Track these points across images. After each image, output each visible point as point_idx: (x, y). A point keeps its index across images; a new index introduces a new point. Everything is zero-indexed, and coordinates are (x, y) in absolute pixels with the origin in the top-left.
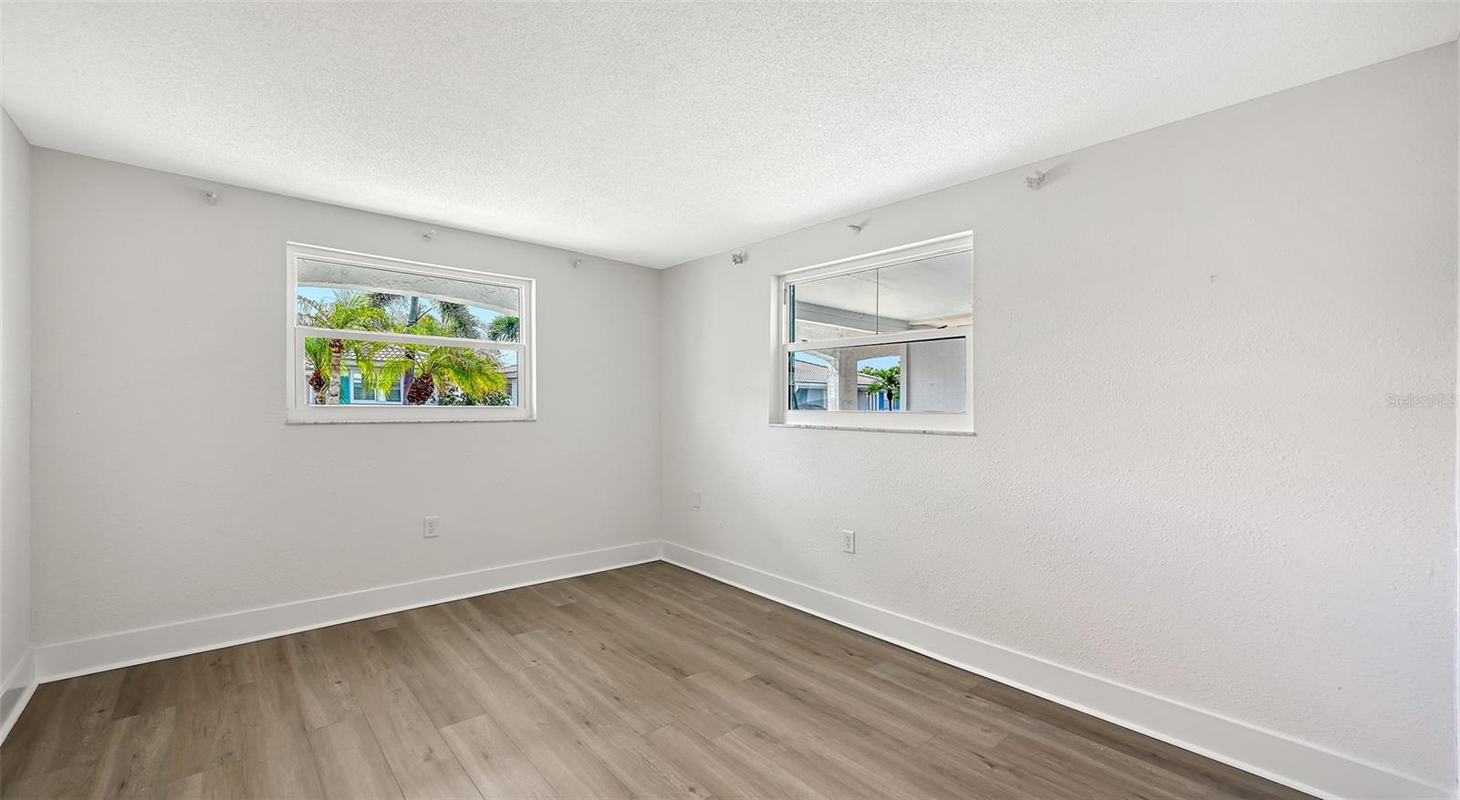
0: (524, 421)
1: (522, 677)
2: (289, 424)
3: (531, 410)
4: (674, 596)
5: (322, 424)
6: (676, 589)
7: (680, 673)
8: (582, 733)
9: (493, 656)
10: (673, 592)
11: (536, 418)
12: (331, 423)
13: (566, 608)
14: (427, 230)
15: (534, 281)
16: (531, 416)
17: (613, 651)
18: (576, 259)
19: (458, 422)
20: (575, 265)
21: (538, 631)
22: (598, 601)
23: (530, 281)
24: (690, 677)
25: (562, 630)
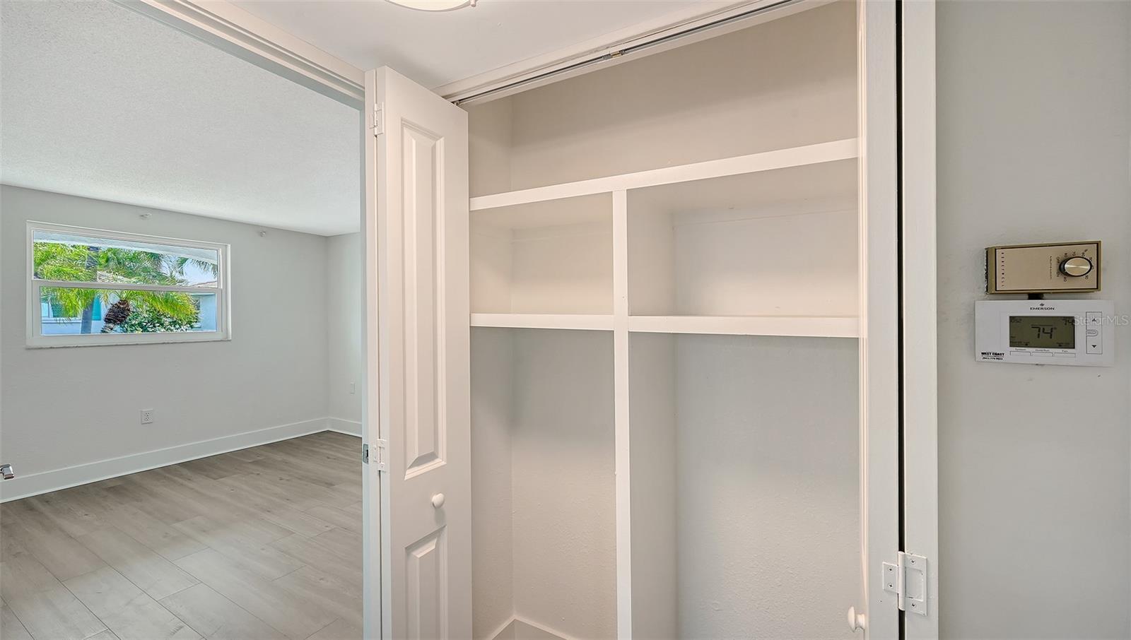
0: (222, 341)
1: (224, 498)
2: (29, 349)
3: (227, 333)
4: (334, 449)
5: (57, 348)
6: (337, 445)
7: (329, 485)
8: (265, 516)
9: (203, 491)
10: (334, 447)
11: (230, 339)
13: (256, 463)
14: (144, 212)
15: (229, 245)
16: (227, 338)
17: (287, 480)
18: (263, 231)
19: (168, 343)
20: (261, 235)
21: (234, 476)
22: (279, 457)
23: (226, 246)
24: (335, 486)
25: (252, 473)
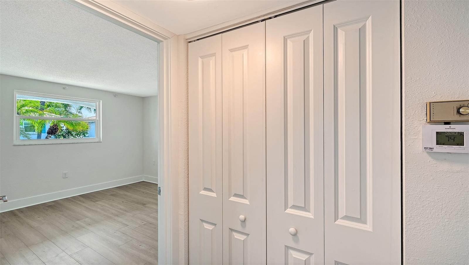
0: (98, 142)
1: (98, 210)
2: (15, 146)
3: (100, 139)
4: (146, 189)
6: (147, 187)
7: (144, 204)
8: (116, 218)
9: (89, 207)
10: (146, 188)
11: (101, 141)
12: (30, 145)
13: (112, 195)
14: (64, 86)
15: (101, 101)
16: (100, 141)
17: (126, 203)
18: (116, 95)
19: (75, 143)
20: (115, 96)
21: (103, 201)
22: (122, 192)
24: (147, 205)
25: (110, 200)
